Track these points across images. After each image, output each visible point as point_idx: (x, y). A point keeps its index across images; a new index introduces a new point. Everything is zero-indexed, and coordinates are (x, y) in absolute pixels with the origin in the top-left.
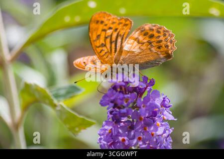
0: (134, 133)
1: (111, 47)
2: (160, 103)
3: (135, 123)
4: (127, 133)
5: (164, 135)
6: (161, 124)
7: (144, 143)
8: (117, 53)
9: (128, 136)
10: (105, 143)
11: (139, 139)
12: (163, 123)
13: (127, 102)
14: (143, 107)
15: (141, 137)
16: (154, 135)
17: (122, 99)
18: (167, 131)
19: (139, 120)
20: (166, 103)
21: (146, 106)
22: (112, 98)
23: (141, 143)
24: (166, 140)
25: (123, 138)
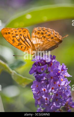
0: (49, 86)
1: (26, 44)
2: (61, 68)
3: (49, 80)
4: (45, 86)
5: (65, 85)
6: (64, 80)
7: (55, 91)
8: (31, 46)
9: (46, 88)
10: (36, 92)
11: (53, 89)
12: (64, 79)
13: (43, 70)
14: (52, 71)
15: (53, 87)
16: (60, 86)
17: (40, 69)
18: (67, 83)
19: (51, 79)
20: (64, 68)
21: (53, 71)
22: (35, 69)
23: (53, 91)
24: (67, 88)
25: (44, 89)
